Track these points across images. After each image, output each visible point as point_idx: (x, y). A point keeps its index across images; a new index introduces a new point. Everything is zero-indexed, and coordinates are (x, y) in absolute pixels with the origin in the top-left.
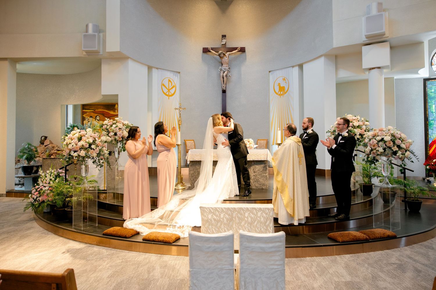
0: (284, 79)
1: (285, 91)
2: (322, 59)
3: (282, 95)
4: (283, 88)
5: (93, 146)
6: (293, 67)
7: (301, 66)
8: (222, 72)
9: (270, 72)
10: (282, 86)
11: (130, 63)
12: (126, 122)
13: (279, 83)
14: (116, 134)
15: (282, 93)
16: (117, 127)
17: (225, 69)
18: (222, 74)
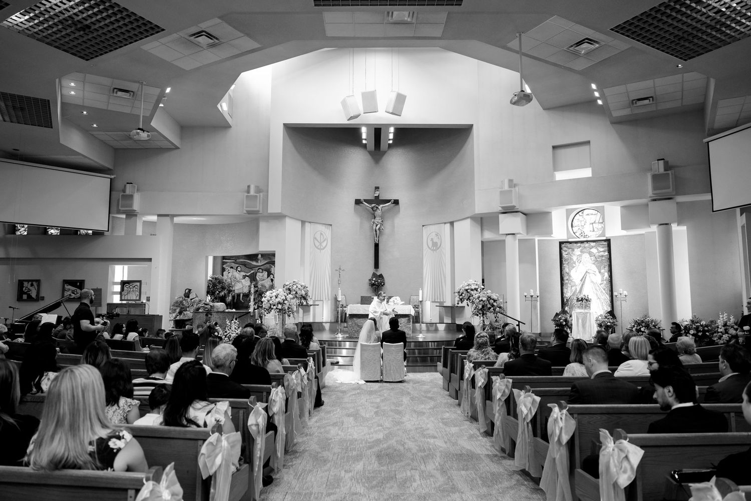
0: (437, 235)
1: (438, 247)
2: (469, 221)
3: (435, 250)
4: (436, 243)
5: (286, 302)
6: (445, 223)
7: (452, 223)
8: (375, 225)
9: (423, 226)
10: (434, 241)
11: (288, 220)
12: (303, 284)
13: (432, 239)
14: (296, 293)
15: (435, 248)
16: (297, 287)
17: (378, 222)
18: (374, 228)
